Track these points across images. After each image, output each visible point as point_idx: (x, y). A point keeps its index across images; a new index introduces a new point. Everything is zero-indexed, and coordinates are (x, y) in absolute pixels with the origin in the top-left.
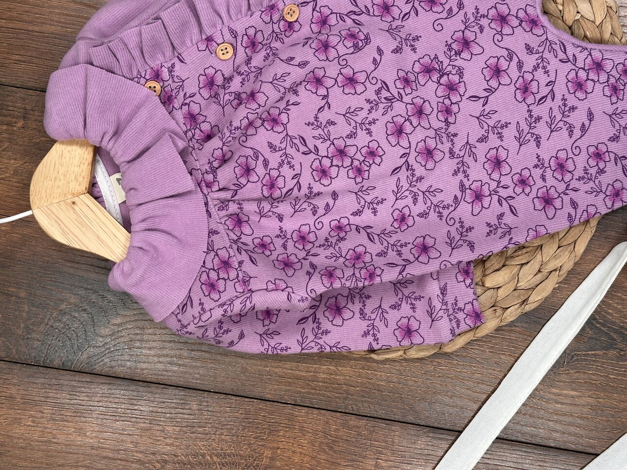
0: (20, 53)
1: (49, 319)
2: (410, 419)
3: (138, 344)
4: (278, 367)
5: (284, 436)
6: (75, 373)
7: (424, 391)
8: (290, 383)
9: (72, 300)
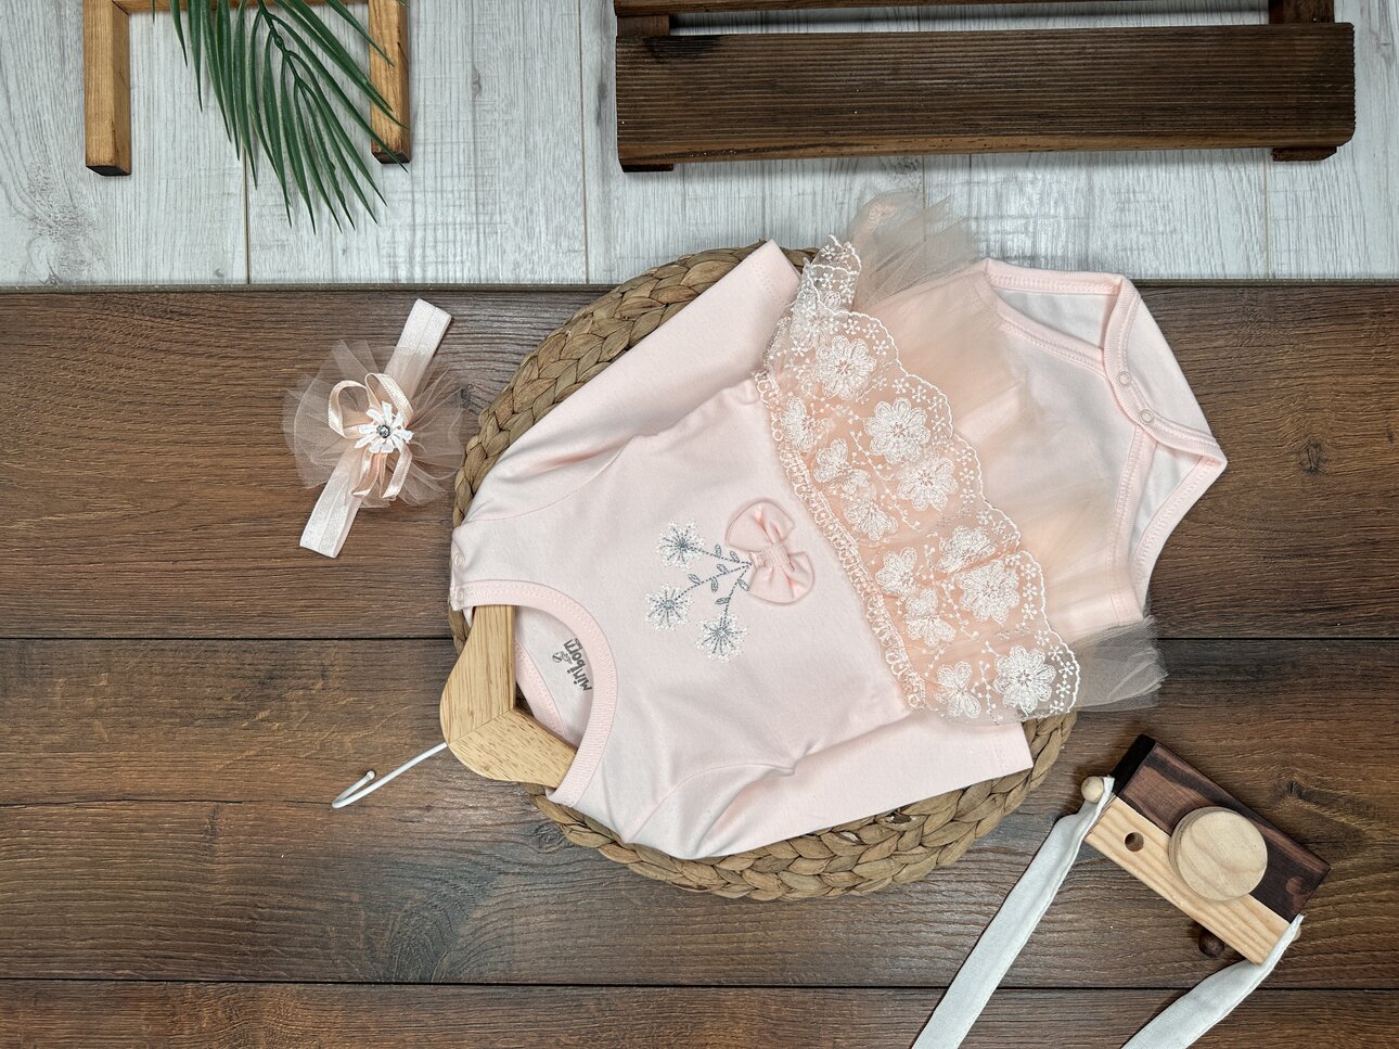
0: (306, 596)
1: (394, 924)
2: (870, 981)
3: (509, 939)
4: (690, 943)
5: (712, 1028)
6: (436, 987)
7: (882, 945)
8: (709, 961)
9: (418, 897)
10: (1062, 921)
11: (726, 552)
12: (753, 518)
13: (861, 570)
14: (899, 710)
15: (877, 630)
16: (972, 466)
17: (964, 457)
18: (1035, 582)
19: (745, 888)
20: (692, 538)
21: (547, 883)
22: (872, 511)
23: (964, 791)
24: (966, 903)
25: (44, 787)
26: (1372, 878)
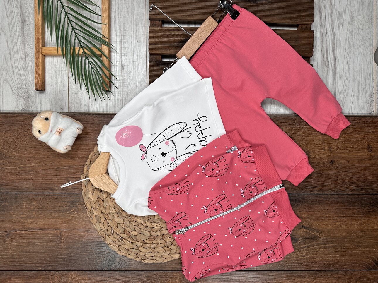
25: (21, 227)
26: (320, 246)
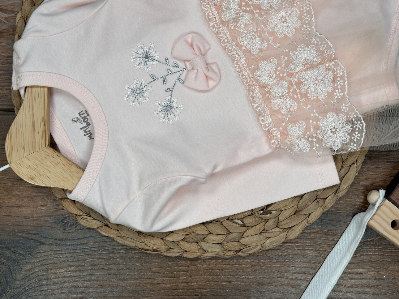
10: (357, 273)
11: (171, 61)
12: (187, 42)
13: (246, 72)
14: (266, 149)
15: (255, 105)
16: (309, 12)
17: (305, 8)
18: (342, 77)
19: (180, 251)
20: (152, 53)
21: (68, 250)
22: (253, 37)
23: (301, 197)
24: (303, 262)
